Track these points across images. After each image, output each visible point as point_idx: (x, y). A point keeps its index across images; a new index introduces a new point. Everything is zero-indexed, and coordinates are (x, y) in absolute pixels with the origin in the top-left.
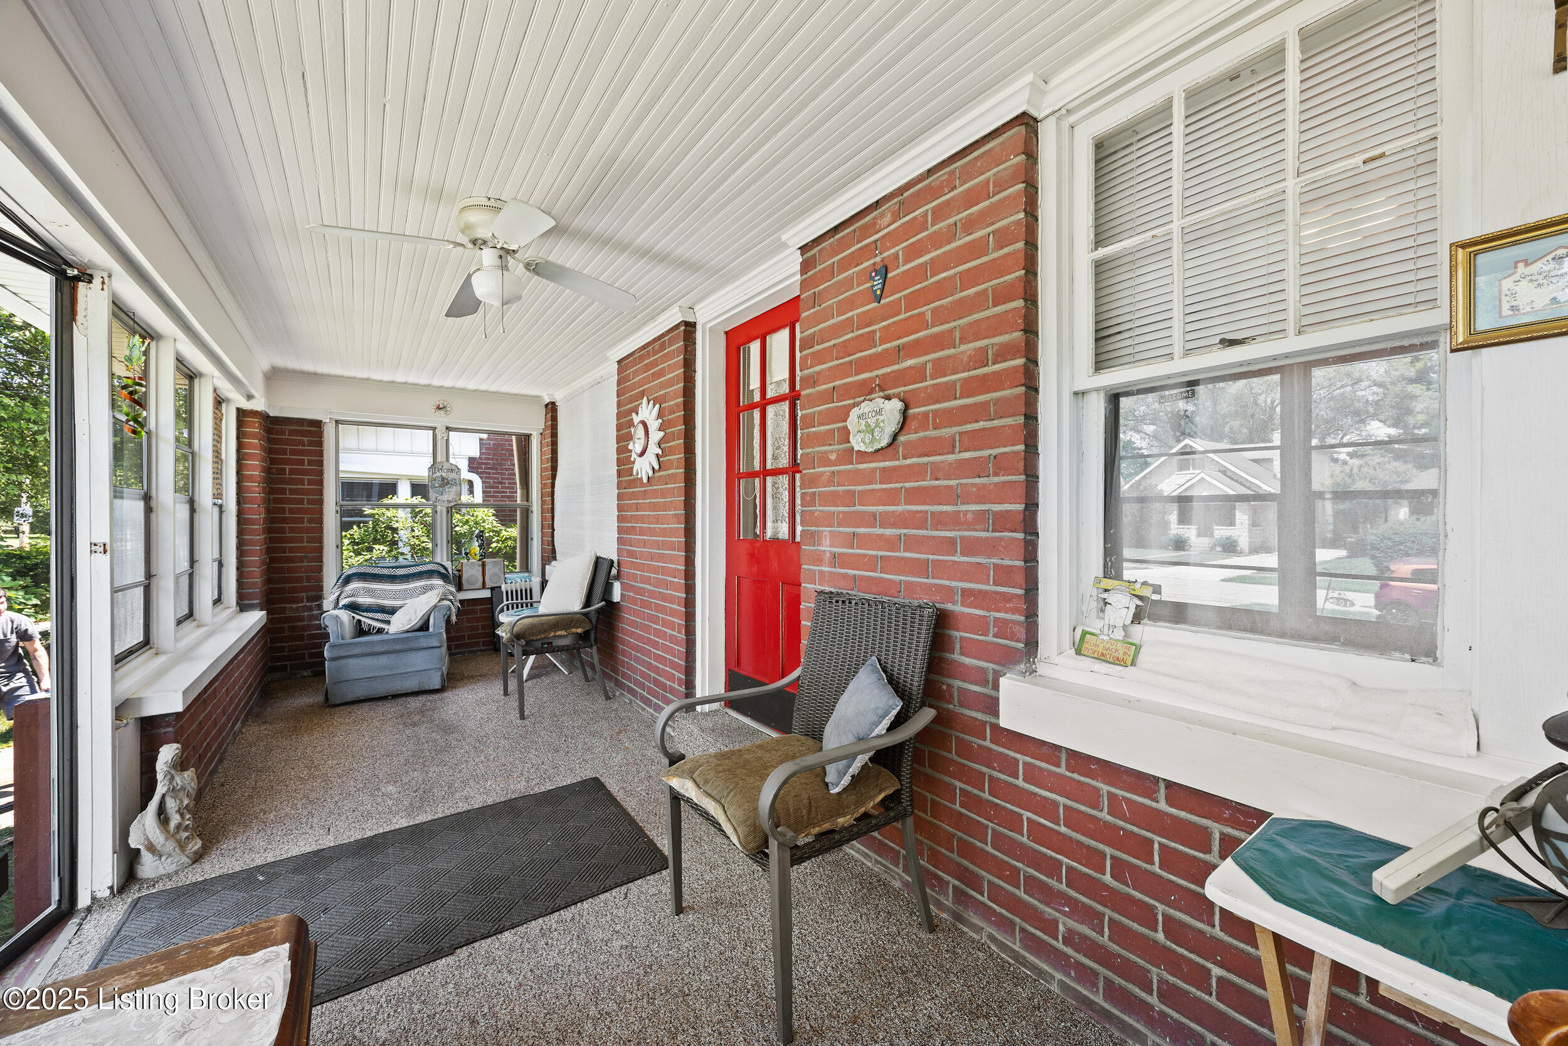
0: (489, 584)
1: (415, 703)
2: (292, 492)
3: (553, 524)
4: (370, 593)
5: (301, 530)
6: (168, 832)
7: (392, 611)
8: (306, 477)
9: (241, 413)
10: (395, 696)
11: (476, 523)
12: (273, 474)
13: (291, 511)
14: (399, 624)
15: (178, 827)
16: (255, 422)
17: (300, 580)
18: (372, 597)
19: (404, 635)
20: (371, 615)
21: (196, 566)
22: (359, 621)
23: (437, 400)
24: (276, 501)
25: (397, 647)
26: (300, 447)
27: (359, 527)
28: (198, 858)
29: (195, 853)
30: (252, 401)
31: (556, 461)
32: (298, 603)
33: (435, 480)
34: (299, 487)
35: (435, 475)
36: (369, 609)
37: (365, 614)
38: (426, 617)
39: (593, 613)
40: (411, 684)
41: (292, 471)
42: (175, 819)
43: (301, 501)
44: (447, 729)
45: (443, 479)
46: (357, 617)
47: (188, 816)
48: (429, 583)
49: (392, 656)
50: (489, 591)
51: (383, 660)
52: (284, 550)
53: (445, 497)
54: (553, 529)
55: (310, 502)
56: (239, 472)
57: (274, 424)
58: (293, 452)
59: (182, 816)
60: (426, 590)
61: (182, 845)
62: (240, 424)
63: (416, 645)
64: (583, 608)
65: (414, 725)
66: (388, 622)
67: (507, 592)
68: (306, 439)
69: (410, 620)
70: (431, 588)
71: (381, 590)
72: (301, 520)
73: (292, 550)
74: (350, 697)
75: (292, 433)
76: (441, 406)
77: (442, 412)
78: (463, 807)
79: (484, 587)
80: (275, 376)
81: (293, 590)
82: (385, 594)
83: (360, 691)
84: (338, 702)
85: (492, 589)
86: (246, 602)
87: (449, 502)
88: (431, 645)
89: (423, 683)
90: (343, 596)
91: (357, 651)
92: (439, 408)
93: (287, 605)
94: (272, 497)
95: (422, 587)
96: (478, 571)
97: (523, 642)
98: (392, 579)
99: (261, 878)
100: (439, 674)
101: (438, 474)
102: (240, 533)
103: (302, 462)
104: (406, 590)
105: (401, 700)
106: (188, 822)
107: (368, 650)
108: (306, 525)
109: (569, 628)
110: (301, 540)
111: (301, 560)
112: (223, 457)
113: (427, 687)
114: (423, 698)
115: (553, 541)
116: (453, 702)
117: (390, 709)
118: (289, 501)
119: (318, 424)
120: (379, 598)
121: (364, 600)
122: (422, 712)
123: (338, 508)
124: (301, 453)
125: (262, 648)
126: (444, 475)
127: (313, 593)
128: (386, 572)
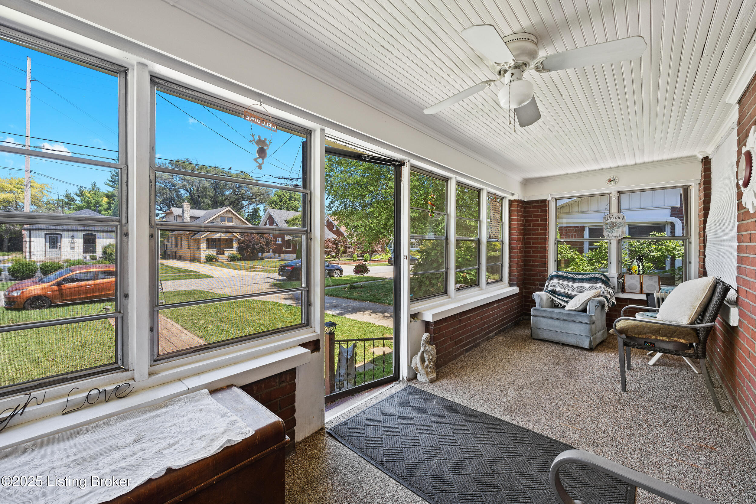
0: (645, 291)
1: (571, 352)
2: (534, 234)
3: (704, 252)
4: (562, 286)
5: (537, 252)
6: (424, 366)
7: (571, 297)
8: (539, 227)
9: (511, 202)
10: (563, 344)
11: (668, 250)
12: (526, 227)
13: (533, 243)
14: (572, 305)
15: (427, 366)
16: (515, 205)
17: (536, 275)
18: (563, 288)
19: (573, 313)
20: (561, 298)
21: (480, 265)
22: (553, 300)
23: (610, 176)
24: (528, 239)
25: (565, 318)
26: (537, 213)
27: (593, 252)
28: (432, 381)
29: (431, 379)
30: (514, 196)
31: (709, 203)
32: (535, 286)
33: (607, 224)
34: (537, 232)
35: (607, 221)
36: (560, 294)
37: (558, 297)
38: (585, 305)
39: (702, 330)
40: (572, 340)
41: (534, 225)
42: (427, 363)
43: (537, 239)
44: (571, 374)
45: (613, 223)
46: (552, 297)
47: (432, 363)
48: (594, 285)
49: (562, 322)
50: (645, 295)
51: (557, 323)
52: (530, 261)
53: (615, 234)
54: (705, 256)
55: (541, 239)
56: (510, 227)
57: (527, 204)
58: (534, 216)
59: (430, 363)
60: (592, 288)
61: (427, 374)
62: (510, 206)
63: (575, 319)
64: (692, 323)
65: (557, 364)
66: (567, 302)
67: (658, 299)
68: (539, 209)
69: (576, 304)
70: (596, 288)
71: (567, 285)
72: (537, 248)
73: (533, 261)
74: (541, 337)
75: (534, 207)
76: (612, 179)
77: (612, 183)
78: (529, 426)
79: (641, 292)
80: (527, 183)
81: (534, 280)
82: (569, 288)
83: (546, 336)
84: (536, 338)
85: (648, 295)
86: (512, 283)
87: (617, 237)
88: (584, 321)
89: (579, 342)
90: (549, 286)
91: (544, 315)
92: (610, 181)
93: (531, 286)
94: (526, 237)
95: (590, 287)
96: (637, 281)
97: (624, 336)
98: (574, 280)
99: (434, 402)
100: (588, 340)
101: (609, 221)
102: (510, 253)
103: (537, 220)
104: (581, 287)
105: (565, 348)
106: (431, 366)
107: (549, 315)
108: (539, 250)
109: (671, 336)
110: (537, 257)
111: (537, 266)
112: (504, 221)
113: (581, 345)
114: (577, 351)
115: (704, 265)
116: (591, 360)
117: (556, 350)
118: (532, 239)
119: (544, 201)
120: (566, 289)
121: (559, 289)
122: (568, 358)
123: (556, 242)
124: (538, 216)
125: (518, 303)
126: (613, 220)
127: (542, 282)
128: (571, 276)
